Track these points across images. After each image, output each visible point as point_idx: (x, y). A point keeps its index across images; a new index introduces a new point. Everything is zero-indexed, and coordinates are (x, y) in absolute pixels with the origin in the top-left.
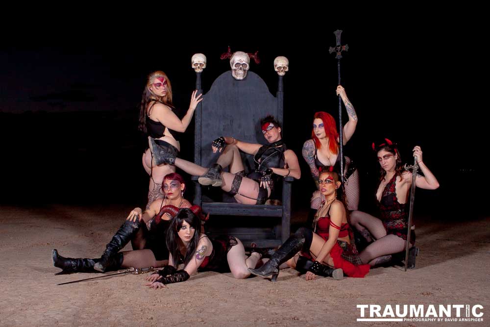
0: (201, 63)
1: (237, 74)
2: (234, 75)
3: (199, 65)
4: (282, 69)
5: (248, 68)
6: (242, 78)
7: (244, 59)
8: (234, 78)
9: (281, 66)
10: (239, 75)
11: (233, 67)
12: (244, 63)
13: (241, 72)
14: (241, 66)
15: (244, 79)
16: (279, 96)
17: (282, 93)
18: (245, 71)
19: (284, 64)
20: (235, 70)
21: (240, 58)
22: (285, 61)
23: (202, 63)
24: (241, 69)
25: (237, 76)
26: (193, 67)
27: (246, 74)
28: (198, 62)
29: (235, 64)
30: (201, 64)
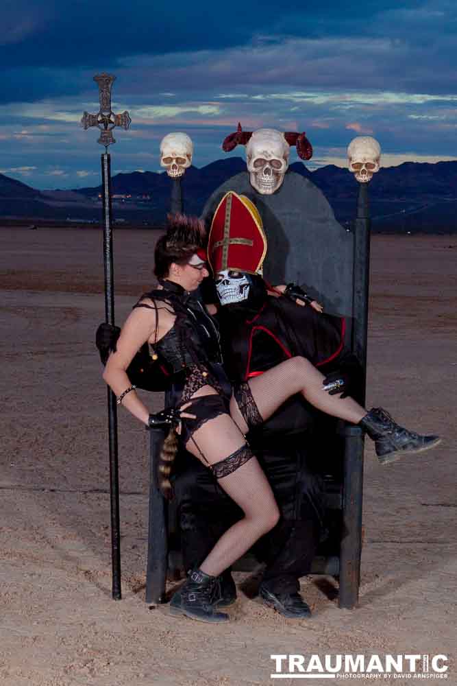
0: (178, 156)
1: (259, 182)
2: (253, 182)
3: (174, 162)
4: (364, 168)
5: (283, 168)
6: (270, 192)
7: (274, 150)
8: (254, 189)
9: (361, 162)
10: (266, 185)
11: (251, 168)
12: (273, 157)
13: (268, 179)
14: (268, 166)
15: (276, 192)
16: (357, 230)
17: (364, 221)
18: (276, 174)
19: (367, 156)
20: (256, 174)
21: (265, 149)
22: (370, 151)
23: (183, 158)
24: (267, 171)
25: (260, 188)
26: (163, 164)
27: (281, 180)
28: (171, 156)
29: (253, 160)
30: (177, 159)
